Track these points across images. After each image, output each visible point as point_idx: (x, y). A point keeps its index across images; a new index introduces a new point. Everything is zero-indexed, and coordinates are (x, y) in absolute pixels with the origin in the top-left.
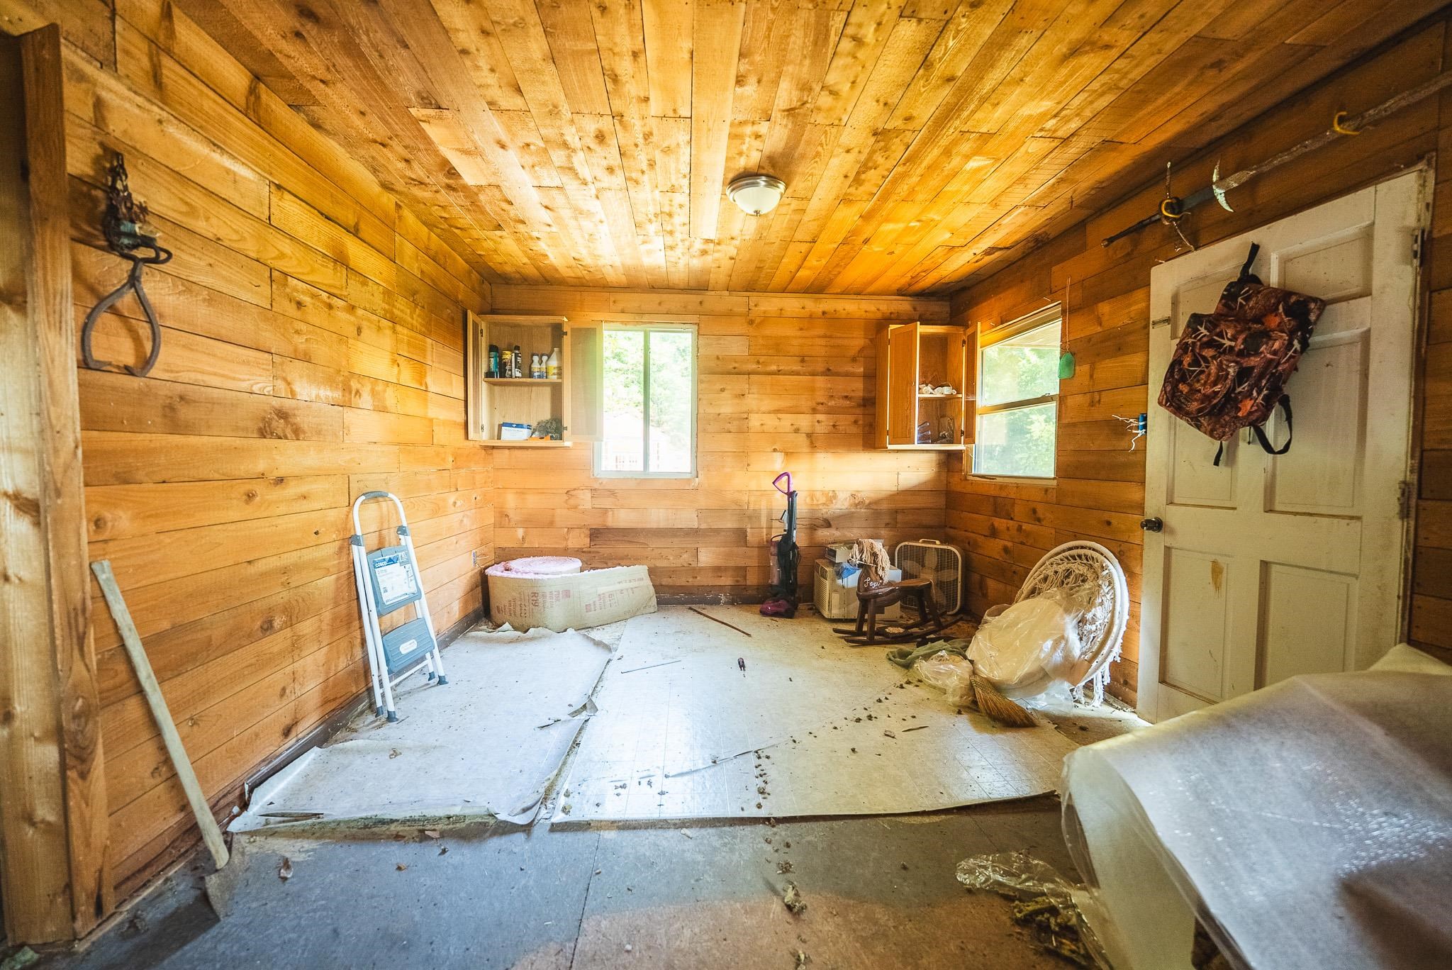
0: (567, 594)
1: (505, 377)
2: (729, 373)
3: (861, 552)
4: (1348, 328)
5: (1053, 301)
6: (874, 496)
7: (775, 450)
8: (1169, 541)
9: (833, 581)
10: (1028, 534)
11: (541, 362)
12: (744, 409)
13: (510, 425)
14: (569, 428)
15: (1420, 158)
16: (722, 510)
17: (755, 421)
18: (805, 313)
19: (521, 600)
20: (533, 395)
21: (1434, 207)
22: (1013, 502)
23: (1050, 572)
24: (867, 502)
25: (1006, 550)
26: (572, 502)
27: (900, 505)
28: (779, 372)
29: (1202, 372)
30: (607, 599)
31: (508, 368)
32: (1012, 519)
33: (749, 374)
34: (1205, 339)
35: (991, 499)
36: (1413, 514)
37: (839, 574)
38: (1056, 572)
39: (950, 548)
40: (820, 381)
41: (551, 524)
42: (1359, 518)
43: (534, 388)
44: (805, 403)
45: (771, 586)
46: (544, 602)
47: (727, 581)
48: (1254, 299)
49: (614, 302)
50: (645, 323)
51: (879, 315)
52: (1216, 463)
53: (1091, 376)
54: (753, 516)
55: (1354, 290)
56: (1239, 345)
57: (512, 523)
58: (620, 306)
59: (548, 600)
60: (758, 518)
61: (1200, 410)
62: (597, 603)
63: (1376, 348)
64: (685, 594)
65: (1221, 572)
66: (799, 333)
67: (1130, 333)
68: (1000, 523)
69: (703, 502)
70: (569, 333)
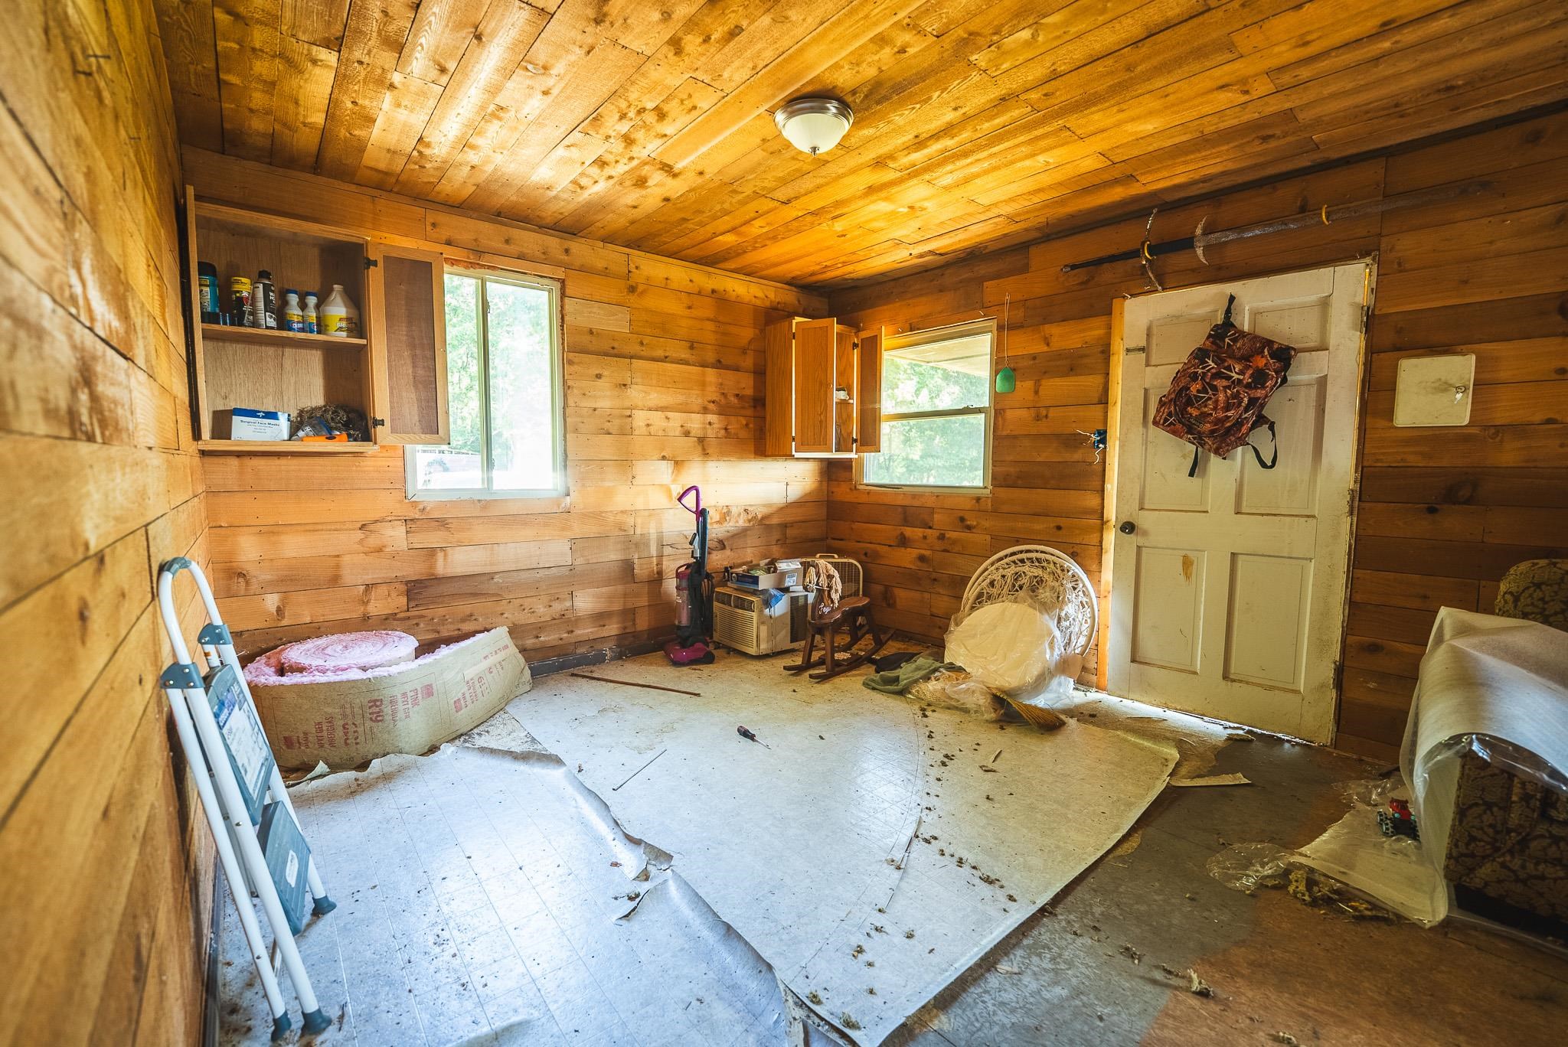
0: (429, 691)
1: (241, 324)
2: (606, 354)
3: (818, 575)
4: (1310, 373)
5: (985, 316)
6: (765, 511)
7: (664, 458)
8: (1141, 541)
9: (761, 611)
10: (954, 542)
11: (303, 306)
12: (627, 404)
13: (252, 413)
14: (387, 423)
15: (1367, 254)
16: (602, 538)
17: (640, 418)
18: (690, 288)
19: (345, 716)
20: (288, 363)
21: (1377, 291)
22: (932, 511)
23: (997, 576)
24: (760, 516)
25: (922, 558)
26: (373, 541)
27: (789, 519)
28: (665, 359)
29: (1210, 399)
30: (477, 685)
31: (247, 308)
32: (930, 528)
33: (631, 357)
34: (1214, 371)
35: (900, 509)
36: (1356, 512)
37: (767, 603)
38: (1003, 576)
39: (851, 561)
40: (711, 375)
41: (335, 580)
42: (1314, 517)
43: (288, 351)
44: (697, 401)
45: (679, 628)
46: (394, 713)
47: (613, 629)
48: (1241, 341)
49: (434, 225)
50: (483, 266)
51: (768, 304)
52: (1191, 474)
53: (1036, 392)
54: (641, 543)
55: (1312, 344)
56: (1247, 379)
57: (255, 587)
58: (445, 233)
59: (400, 707)
60: (647, 545)
61: (1212, 432)
62: (467, 696)
63: (1331, 391)
64: (559, 656)
65: (1192, 563)
66: (687, 312)
67: (1086, 356)
68: (914, 533)
69: (578, 530)
70: (381, 264)
